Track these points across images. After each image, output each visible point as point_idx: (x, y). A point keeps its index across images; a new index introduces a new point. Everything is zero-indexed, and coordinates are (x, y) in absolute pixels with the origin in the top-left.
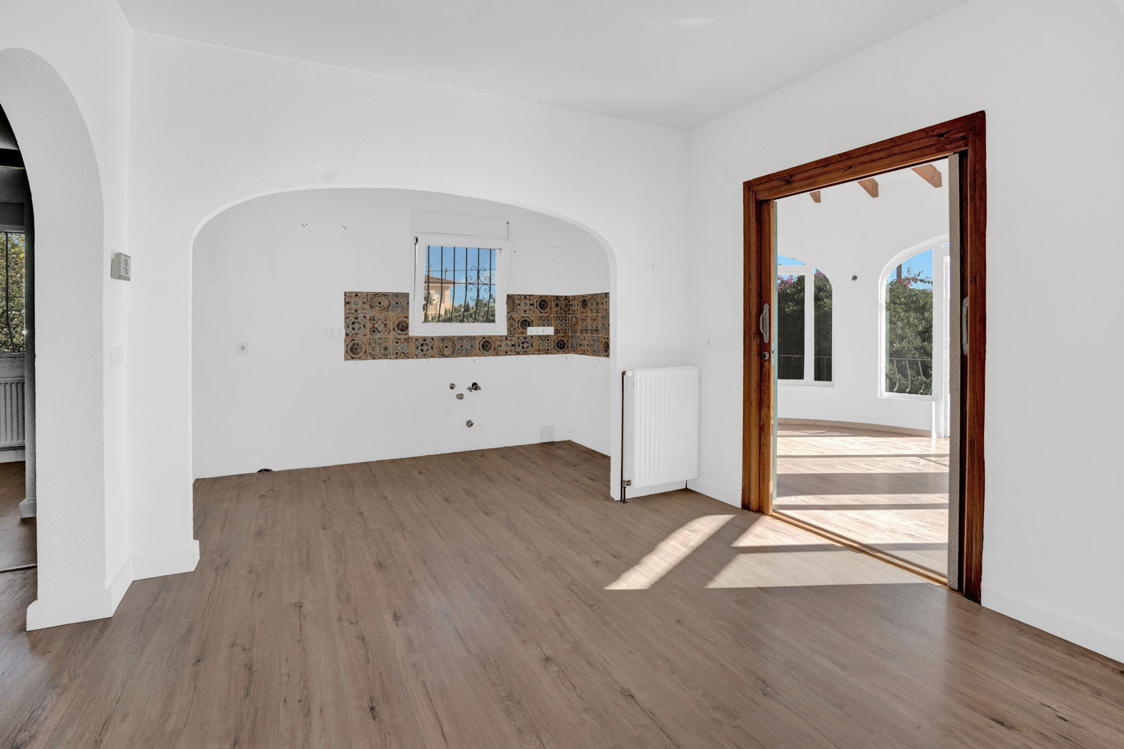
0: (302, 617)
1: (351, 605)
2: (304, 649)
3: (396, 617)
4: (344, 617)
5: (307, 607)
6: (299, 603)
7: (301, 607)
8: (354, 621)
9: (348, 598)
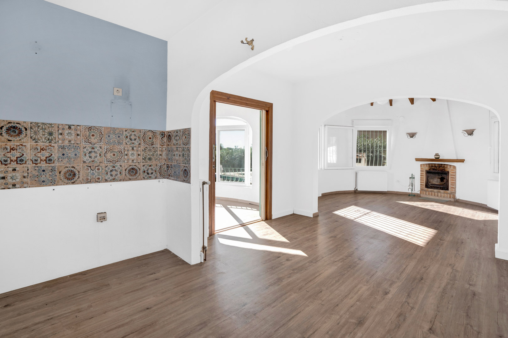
0: (432, 322)
1: (402, 311)
2: (438, 307)
3: (386, 293)
4: (410, 308)
5: (426, 327)
6: (430, 333)
7: (430, 329)
8: (406, 303)
9: (400, 315)
